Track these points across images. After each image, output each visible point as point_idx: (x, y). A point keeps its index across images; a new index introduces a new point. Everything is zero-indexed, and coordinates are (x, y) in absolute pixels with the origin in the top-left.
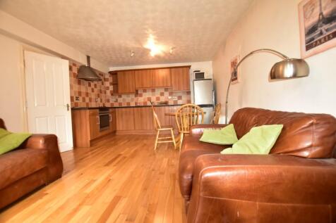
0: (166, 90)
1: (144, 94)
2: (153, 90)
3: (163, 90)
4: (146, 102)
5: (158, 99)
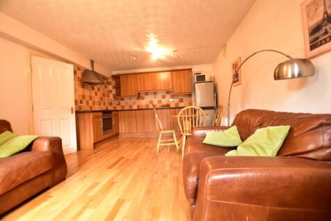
0: (168, 93)
1: (146, 97)
2: (155, 93)
3: (164, 93)
4: (148, 105)
5: (160, 102)
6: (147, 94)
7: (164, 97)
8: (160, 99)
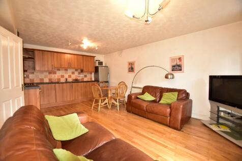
0: (76, 70)
1: (57, 72)
2: (66, 70)
3: (74, 70)
4: (60, 79)
5: (70, 76)
6: (59, 70)
7: (73, 73)
8: (70, 74)
